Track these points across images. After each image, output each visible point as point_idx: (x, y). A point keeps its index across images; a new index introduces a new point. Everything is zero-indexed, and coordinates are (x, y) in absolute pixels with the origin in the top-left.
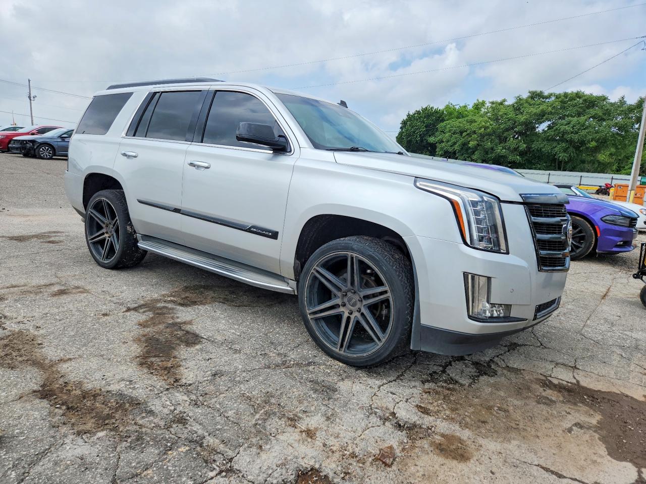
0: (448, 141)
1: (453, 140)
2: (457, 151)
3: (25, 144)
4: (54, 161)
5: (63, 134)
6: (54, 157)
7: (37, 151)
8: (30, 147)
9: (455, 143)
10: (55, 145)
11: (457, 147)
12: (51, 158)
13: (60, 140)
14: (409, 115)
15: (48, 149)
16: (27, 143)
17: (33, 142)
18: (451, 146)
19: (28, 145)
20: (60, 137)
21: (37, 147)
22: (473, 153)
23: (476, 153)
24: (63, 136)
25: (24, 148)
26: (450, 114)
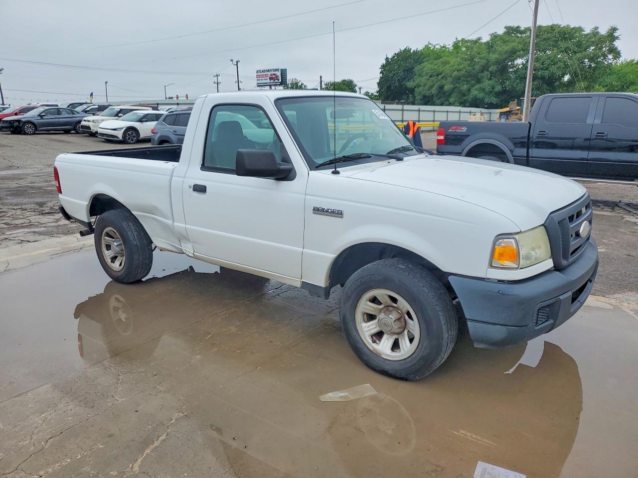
0: (425, 85)
1: (429, 84)
2: (434, 95)
3: (12, 123)
4: (37, 136)
5: (42, 113)
6: (36, 132)
7: (22, 128)
8: (17, 126)
9: (432, 87)
10: (35, 122)
11: (434, 91)
12: (34, 134)
13: (39, 118)
14: (387, 59)
15: (31, 126)
16: (14, 122)
17: (19, 121)
18: (428, 90)
19: (15, 124)
20: (40, 115)
21: (22, 125)
22: (449, 96)
23: (452, 95)
24: (41, 114)
25: (12, 127)
26: (429, 55)
